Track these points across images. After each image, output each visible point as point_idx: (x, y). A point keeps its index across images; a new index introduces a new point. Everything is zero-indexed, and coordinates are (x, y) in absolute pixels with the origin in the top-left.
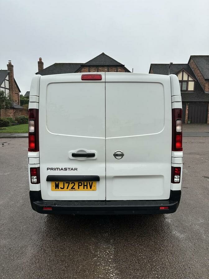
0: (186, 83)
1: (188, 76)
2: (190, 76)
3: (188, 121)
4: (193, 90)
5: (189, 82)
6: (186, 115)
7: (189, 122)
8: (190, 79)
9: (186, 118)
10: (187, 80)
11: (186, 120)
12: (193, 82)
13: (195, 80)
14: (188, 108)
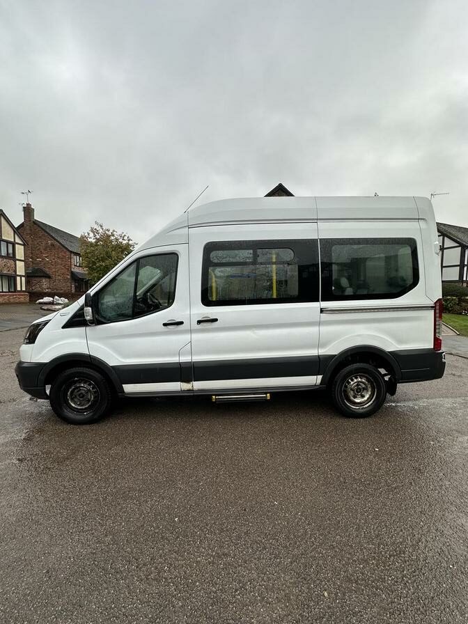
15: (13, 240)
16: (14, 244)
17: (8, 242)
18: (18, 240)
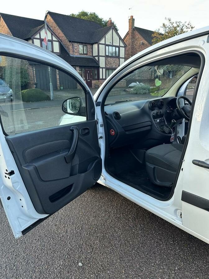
0: (51, 42)
1: (52, 34)
2: (54, 36)
3: (60, 86)
4: (59, 52)
5: (54, 42)
6: (58, 80)
7: (62, 88)
8: (54, 39)
9: (58, 84)
10: (51, 39)
11: (58, 85)
12: (58, 43)
13: (60, 41)
14: (58, 73)
15: (119, 45)
16: (119, 47)
17: (116, 47)
18: (122, 44)
